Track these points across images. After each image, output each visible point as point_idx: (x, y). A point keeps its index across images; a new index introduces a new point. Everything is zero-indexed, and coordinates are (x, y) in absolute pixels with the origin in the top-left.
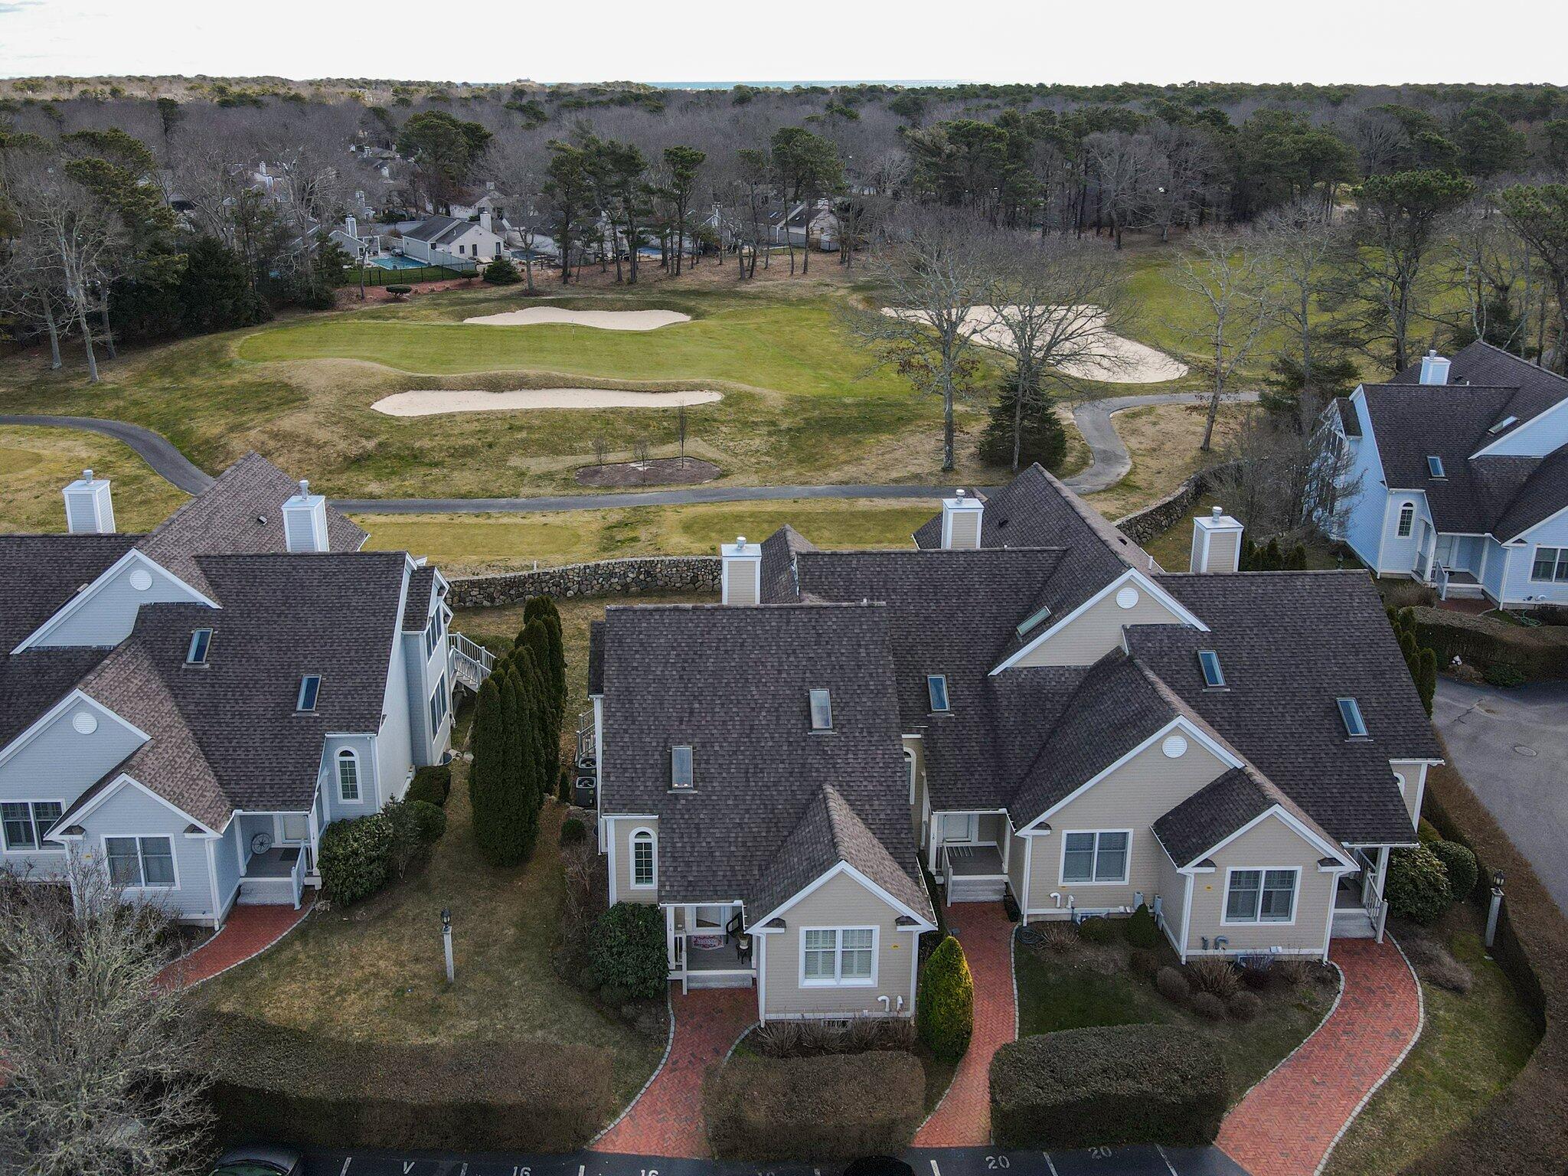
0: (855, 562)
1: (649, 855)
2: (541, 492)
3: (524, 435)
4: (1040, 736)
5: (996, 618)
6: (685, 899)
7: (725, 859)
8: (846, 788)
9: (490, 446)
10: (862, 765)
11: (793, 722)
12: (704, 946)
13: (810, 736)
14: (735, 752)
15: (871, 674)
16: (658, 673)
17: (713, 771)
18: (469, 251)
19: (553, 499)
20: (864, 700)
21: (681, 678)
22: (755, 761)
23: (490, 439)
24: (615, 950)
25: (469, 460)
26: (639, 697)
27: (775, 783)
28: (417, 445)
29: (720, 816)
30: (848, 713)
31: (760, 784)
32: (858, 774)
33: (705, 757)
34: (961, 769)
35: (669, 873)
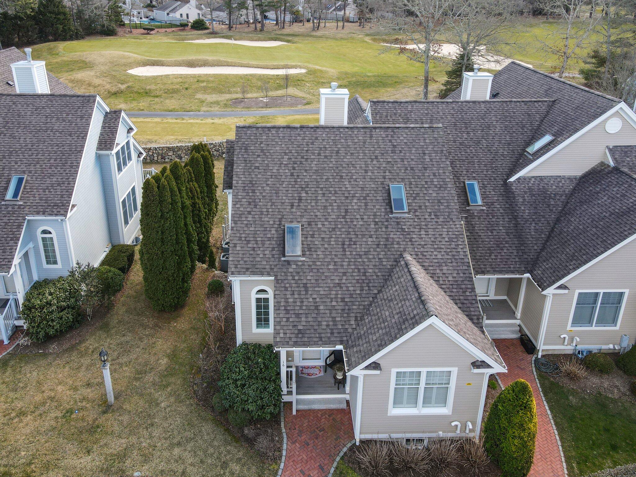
0: (410, 107)
1: (267, 307)
2: (212, 109)
3: (205, 84)
4: (548, 223)
5: (509, 144)
6: (296, 344)
7: (327, 312)
8: (421, 257)
9: (187, 89)
10: (433, 239)
11: (377, 207)
12: (308, 374)
13: (391, 218)
14: (334, 229)
15: (434, 175)
16: (275, 171)
17: (317, 243)
18: (185, 17)
19: (218, 113)
20: (430, 192)
21: (292, 175)
22: (349, 236)
23: (187, 86)
24: (239, 383)
25: (175, 95)
26: (260, 188)
27: (366, 253)
28: (148, 87)
29: (323, 278)
30: (419, 201)
31: (354, 253)
32: (430, 246)
33: (311, 233)
34: (494, 246)
35: (282, 323)
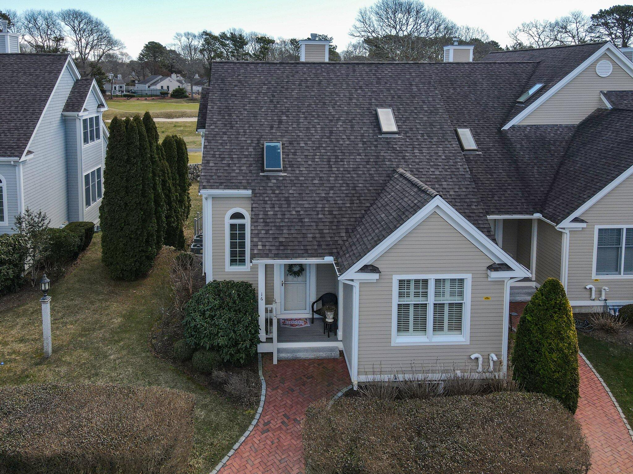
1: (243, 236)
6: (277, 256)
7: (313, 224)
8: (416, 173)
11: (365, 129)
12: (292, 325)
13: (380, 138)
14: (318, 148)
15: (424, 102)
16: (253, 98)
17: (299, 160)
18: (165, 89)
20: (421, 116)
21: (271, 101)
22: (335, 154)
26: (236, 112)
27: (354, 170)
29: (307, 192)
30: (410, 124)
31: (341, 169)
32: (425, 163)
33: (292, 151)
34: (495, 188)
35: (260, 236)
